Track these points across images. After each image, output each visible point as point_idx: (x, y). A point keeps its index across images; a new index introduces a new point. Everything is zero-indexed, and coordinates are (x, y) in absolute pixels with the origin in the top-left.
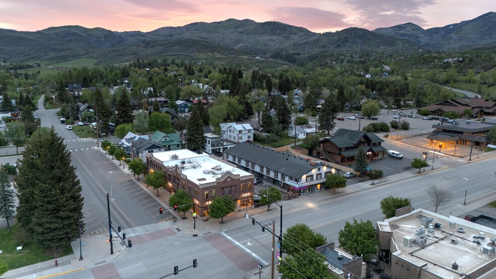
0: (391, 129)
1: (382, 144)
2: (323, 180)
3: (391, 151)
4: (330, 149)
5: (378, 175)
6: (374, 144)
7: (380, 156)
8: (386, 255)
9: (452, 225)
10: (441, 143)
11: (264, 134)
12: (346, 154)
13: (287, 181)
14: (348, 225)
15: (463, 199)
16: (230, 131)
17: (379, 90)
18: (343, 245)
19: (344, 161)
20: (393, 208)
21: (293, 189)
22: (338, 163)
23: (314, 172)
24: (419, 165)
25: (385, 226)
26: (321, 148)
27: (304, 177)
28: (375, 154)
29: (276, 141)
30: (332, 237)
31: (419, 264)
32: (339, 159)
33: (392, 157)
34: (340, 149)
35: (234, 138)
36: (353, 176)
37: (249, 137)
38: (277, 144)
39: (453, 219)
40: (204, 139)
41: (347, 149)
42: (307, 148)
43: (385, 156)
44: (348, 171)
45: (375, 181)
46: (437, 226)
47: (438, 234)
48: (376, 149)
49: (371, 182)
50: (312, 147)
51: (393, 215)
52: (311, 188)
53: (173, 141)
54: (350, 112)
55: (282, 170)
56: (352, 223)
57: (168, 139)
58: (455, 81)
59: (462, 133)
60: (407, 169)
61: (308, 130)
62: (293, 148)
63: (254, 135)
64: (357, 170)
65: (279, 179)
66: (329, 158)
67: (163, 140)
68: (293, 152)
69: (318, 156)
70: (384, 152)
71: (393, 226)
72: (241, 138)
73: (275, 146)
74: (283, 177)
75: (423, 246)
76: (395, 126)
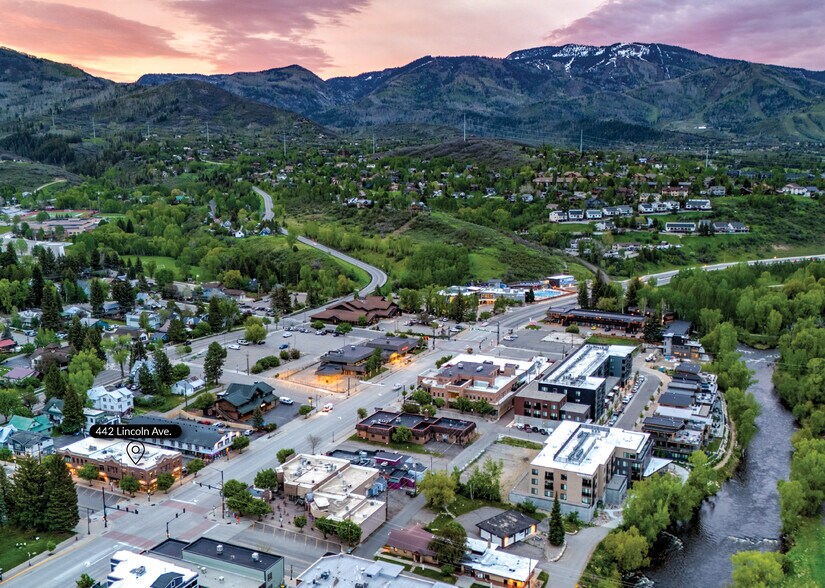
0: (281, 361)
1: (274, 392)
2: (232, 443)
3: (282, 398)
4: (226, 407)
5: (273, 428)
6: (267, 395)
7: (273, 405)
8: (282, 486)
9: (317, 460)
10: (327, 378)
11: (147, 397)
12: (243, 411)
13: (201, 450)
14: (259, 474)
15: (331, 439)
16: (105, 400)
17: (261, 279)
18: (257, 486)
19: (240, 418)
20: (284, 456)
21: (209, 457)
22: (236, 421)
23: (223, 439)
24: (305, 411)
25: (279, 469)
26: (216, 408)
27: (216, 445)
28: (268, 404)
29: (163, 404)
30: (250, 482)
31: (296, 484)
32: (236, 416)
33: (283, 403)
34: (237, 408)
35: (112, 407)
36: (252, 433)
37: (129, 403)
38: (166, 406)
39: (318, 456)
40: (84, 418)
41: (242, 406)
42: (202, 409)
43: (278, 403)
44: (248, 428)
45: (272, 434)
46: (309, 463)
47: (309, 467)
48: (268, 400)
49: (268, 435)
50: (207, 407)
51: (284, 461)
52: (223, 453)
53: (42, 425)
54: (229, 331)
55: (195, 441)
56: (261, 472)
57: (37, 424)
58: (360, 248)
59: (346, 364)
60: (296, 416)
61: (195, 384)
62: (186, 409)
63: (134, 399)
64: (255, 427)
65: (193, 448)
66: (226, 417)
67: (32, 426)
68: (187, 415)
69: (214, 415)
70: (277, 399)
71: (285, 468)
72: (121, 406)
73: (164, 411)
74: (197, 447)
75: (300, 475)
76: (285, 357)
